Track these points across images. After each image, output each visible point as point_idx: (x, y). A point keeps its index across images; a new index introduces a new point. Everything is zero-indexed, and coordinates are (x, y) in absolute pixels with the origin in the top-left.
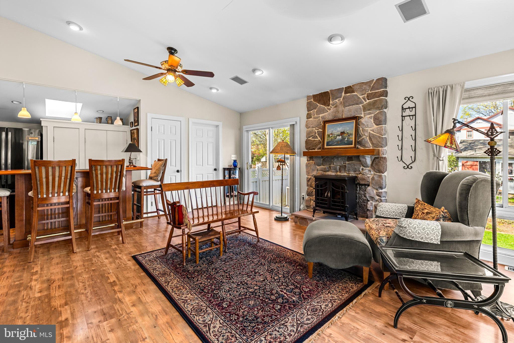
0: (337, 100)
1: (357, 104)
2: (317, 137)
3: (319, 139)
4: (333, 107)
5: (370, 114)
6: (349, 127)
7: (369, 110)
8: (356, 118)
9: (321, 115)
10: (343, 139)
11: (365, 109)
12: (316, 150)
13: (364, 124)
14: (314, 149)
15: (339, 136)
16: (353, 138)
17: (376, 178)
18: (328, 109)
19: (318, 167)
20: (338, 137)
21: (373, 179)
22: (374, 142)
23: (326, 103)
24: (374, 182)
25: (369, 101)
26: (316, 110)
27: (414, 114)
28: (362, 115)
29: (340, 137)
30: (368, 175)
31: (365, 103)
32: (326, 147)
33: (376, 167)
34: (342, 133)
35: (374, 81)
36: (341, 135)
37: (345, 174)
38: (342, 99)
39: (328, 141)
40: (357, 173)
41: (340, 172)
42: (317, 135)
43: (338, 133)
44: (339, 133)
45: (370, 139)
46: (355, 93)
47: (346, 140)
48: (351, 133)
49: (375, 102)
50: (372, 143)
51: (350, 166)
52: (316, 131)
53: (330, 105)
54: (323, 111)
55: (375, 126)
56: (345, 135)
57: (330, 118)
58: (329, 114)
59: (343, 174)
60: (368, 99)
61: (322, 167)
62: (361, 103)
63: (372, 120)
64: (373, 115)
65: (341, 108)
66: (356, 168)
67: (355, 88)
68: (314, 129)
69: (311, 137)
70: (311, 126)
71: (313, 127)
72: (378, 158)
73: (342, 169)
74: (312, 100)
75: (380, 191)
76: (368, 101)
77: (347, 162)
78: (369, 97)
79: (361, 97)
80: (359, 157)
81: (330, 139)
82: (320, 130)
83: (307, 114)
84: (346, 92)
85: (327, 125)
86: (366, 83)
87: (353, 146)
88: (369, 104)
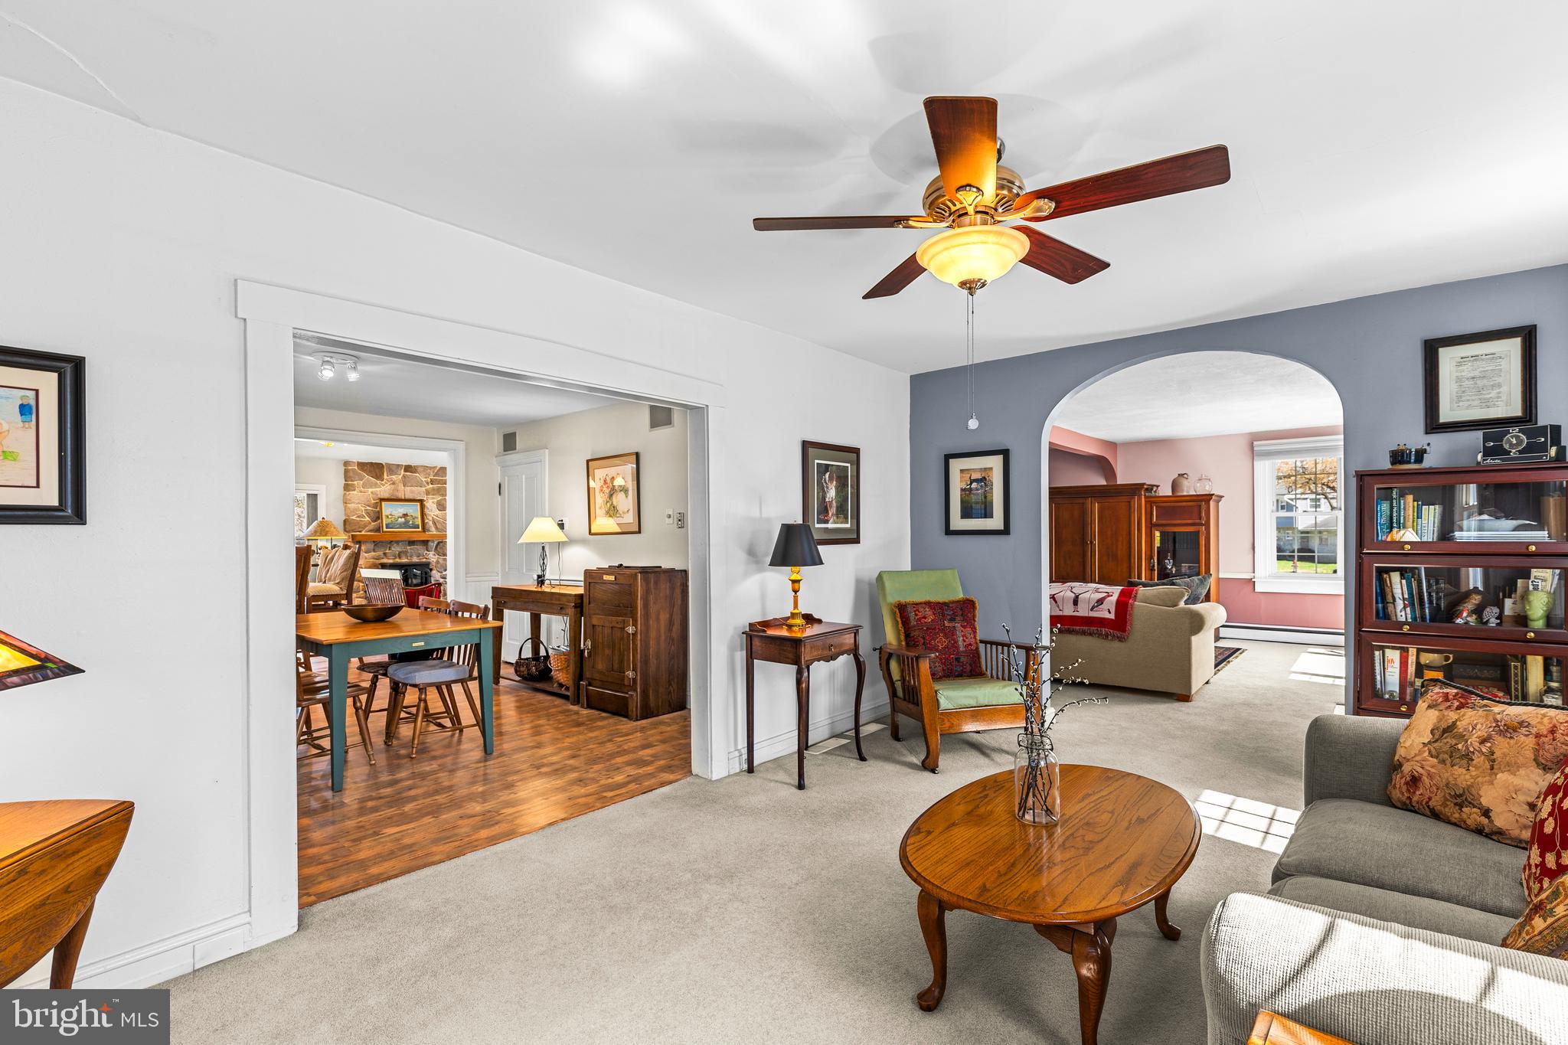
0: (393, 477)
1: (421, 487)
2: (363, 517)
3: (368, 519)
4: (389, 483)
5: (433, 498)
6: (414, 510)
7: (433, 495)
8: (421, 501)
9: (370, 490)
10: (407, 522)
11: (428, 493)
12: (363, 533)
13: (428, 508)
14: (360, 532)
15: (401, 518)
16: (419, 522)
17: (441, 561)
18: (382, 484)
19: (366, 555)
20: (399, 519)
21: (438, 562)
22: (439, 527)
23: (380, 477)
24: (437, 565)
26: (362, 482)
28: (425, 499)
29: (403, 519)
30: (432, 559)
31: (428, 487)
32: (385, 529)
33: (441, 551)
34: (405, 515)
35: (437, 469)
36: (404, 517)
37: (406, 561)
38: (400, 477)
39: (387, 522)
40: (421, 558)
41: (400, 558)
42: (363, 513)
43: (399, 515)
44: (401, 515)
45: (434, 523)
46: (417, 475)
47: (411, 522)
48: (416, 516)
49: (439, 489)
50: (437, 528)
51: (412, 551)
52: (363, 509)
53: (385, 480)
54: (376, 486)
55: (438, 512)
56: (409, 517)
57: (386, 496)
58: (384, 489)
59: (403, 561)
60: (432, 484)
61: (373, 554)
62: (425, 486)
63: (435, 505)
64: (436, 500)
65: (401, 487)
66: (419, 554)
67: (420, 469)
68: (360, 505)
69: (355, 516)
70: (357, 501)
71: (359, 503)
72: (442, 542)
73: (402, 554)
74: (356, 468)
75: (444, 573)
76: (431, 486)
77: (408, 548)
78: (432, 482)
79: (424, 480)
80: (428, 541)
81: (389, 521)
82: (368, 508)
83: (345, 484)
84: (406, 471)
85: (383, 503)
86: (431, 468)
87: (420, 529)
88: (433, 489)
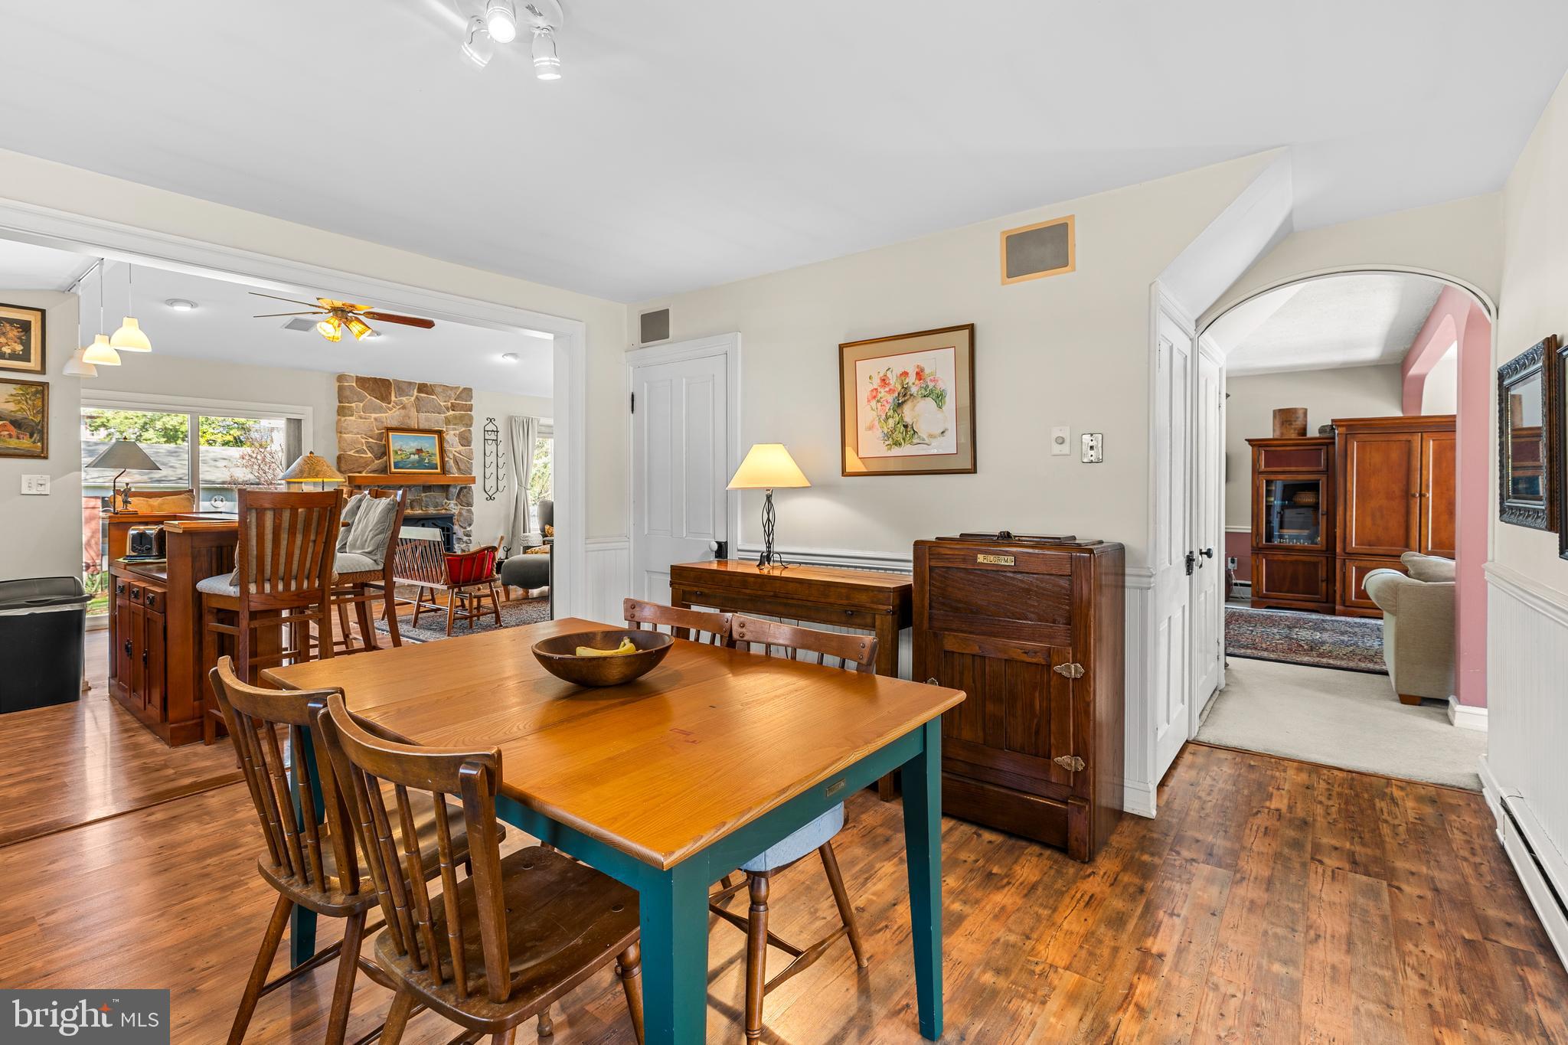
0: (404, 399)
1: (439, 413)
2: (364, 452)
3: (370, 455)
4: (398, 407)
5: (455, 429)
6: (430, 444)
7: (455, 425)
8: (440, 433)
9: (373, 415)
10: (421, 460)
11: (448, 421)
12: (364, 474)
13: (448, 442)
14: (360, 472)
15: (414, 454)
16: (437, 460)
17: (464, 513)
18: (388, 408)
20: (412, 456)
21: (460, 514)
22: (462, 468)
23: (385, 398)
24: (462, 519)
25: (454, 412)
26: (362, 404)
27: (496, 439)
28: (444, 429)
29: (417, 457)
30: (454, 511)
31: (449, 414)
32: (393, 470)
33: (464, 499)
34: (419, 451)
35: (461, 390)
36: (418, 454)
37: (420, 512)
38: (413, 399)
39: (396, 460)
40: (439, 508)
42: (365, 448)
43: (411, 450)
44: (414, 450)
45: (456, 462)
46: (434, 397)
47: (426, 461)
48: (433, 452)
49: (462, 417)
50: (459, 469)
51: (428, 499)
52: (363, 441)
53: (392, 403)
54: (381, 410)
55: (461, 448)
56: (424, 454)
57: (394, 424)
58: (391, 416)
59: (416, 512)
60: (453, 410)
62: (444, 413)
63: (457, 439)
64: (458, 432)
65: (413, 412)
66: (437, 502)
67: (438, 390)
68: (359, 436)
69: (353, 451)
70: (355, 431)
71: (358, 433)
72: (465, 488)
73: (415, 504)
74: (354, 384)
75: (468, 529)
76: (451, 412)
77: (423, 495)
78: (453, 407)
79: (442, 404)
80: (449, 486)
81: (399, 458)
82: (371, 440)
83: (339, 407)
84: (420, 390)
85: (390, 434)
86: (452, 388)
87: (439, 471)
88: (455, 417)
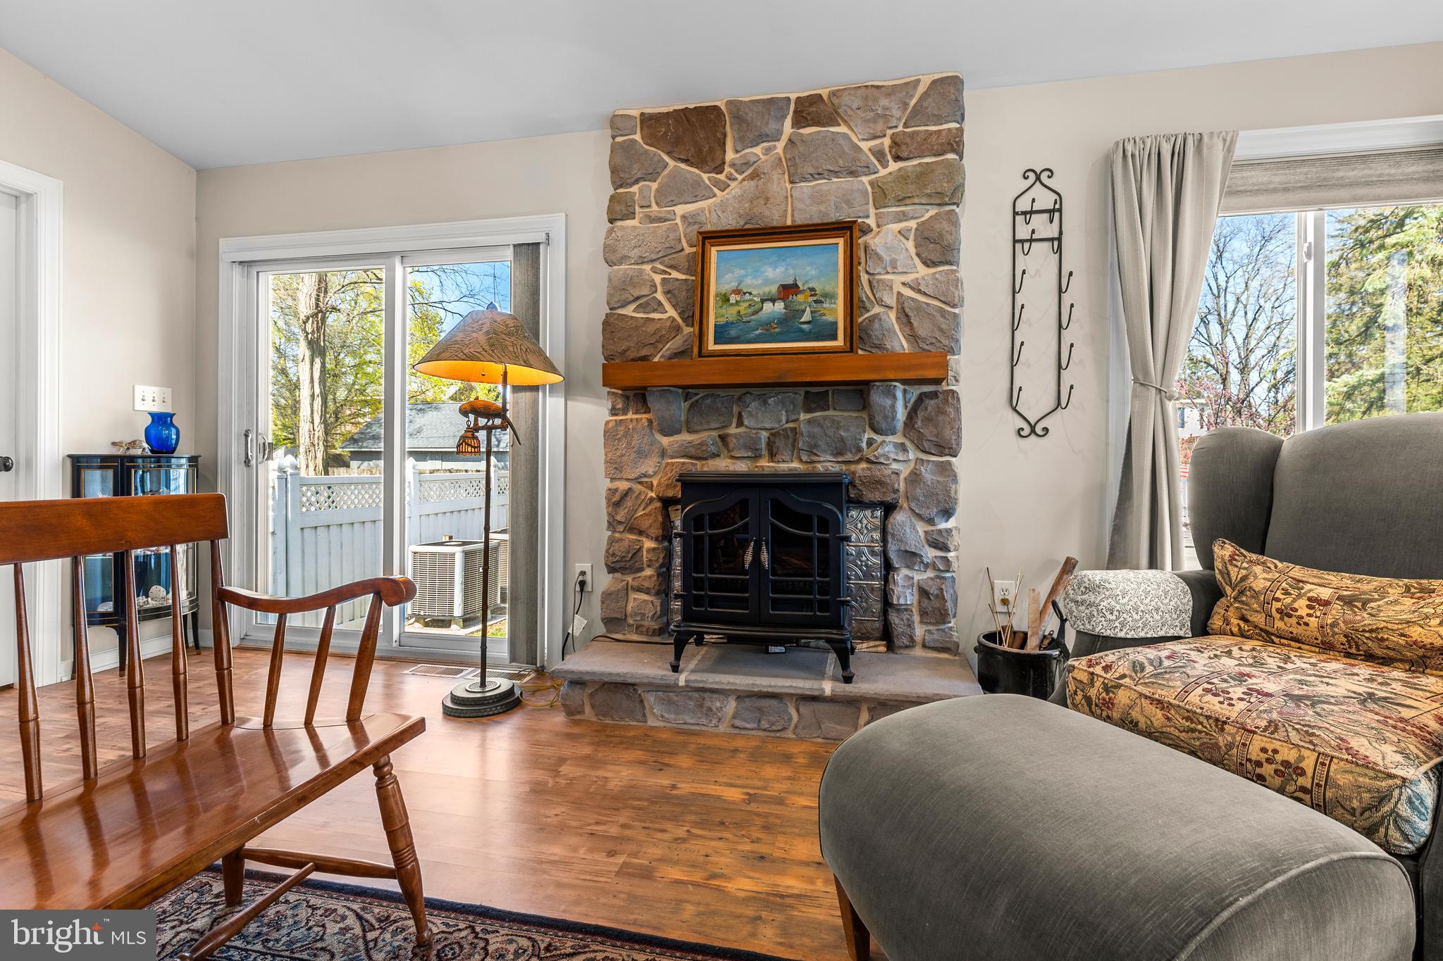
0: (758, 150)
1: (853, 173)
2: (659, 307)
3: (672, 312)
4: (740, 177)
5: (903, 217)
7: (901, 201)
8: (847, 229)
9: (680, 210)
10: (793, 314)
11: (881, 195)
12: (655, 364)
13: (880, 258)
14: (646, 359)
15: (773, 301)
16: (837, 312)
17: (928, 475)
18: (717, 183)
19: (665, 441)
20: (768, 306)
21: (915, 478)
22: (922, 332)
23: (708, 157)
24: (918, 492)
25: (901, 164)
26: (654, 186)
27: (1056, 235)
28: (871, 222)
29: (780, 306)
30: (895, 466)
31: (883, 172)
32: (712, 346)
33: (928, 432)
34: (788, 290)
35: (921, 89)
36: (783, 299)
37: (795, 465)
38: (780, 146)
39: (722, 321)
40: (849, 457)
41: (772, 456)
42: (660, 296)
43: (767, 289)
44: (774, 289)
45: (905, 317)
46: (842, 129)
47: (807, 317)
48: (828, 289)
49: (923, 175)
51: (817, 430)
52: (658, 278)
53: (727, 169)
54: (696, 192)
55: (923, 271)
56: (800, 298)
57: (729, 222)
59: (784, 467)
60: (897, 158)
61: (685, 437)
62: (869, 170)
63: (910, 245)
64: (913, 224)
65: (779, 184)
66: (842, 440)
67: (843, 103)
68: (647, 267)
69: (633, 306)
70: (635, 253)
71: (642, 261)
73: (780, 443)
74: (638, 137)
75: (943, 525)
76: (893, 166)
77: (803, 417)
79: (865, 146)
80: (867, 383)
81: (730, 314)
82: (675, 275)
83: (612, 198)
84: (802, 119)
85: (714, 252)
86: (891, 91)
87: (839, 342)
88: (902, 177)
